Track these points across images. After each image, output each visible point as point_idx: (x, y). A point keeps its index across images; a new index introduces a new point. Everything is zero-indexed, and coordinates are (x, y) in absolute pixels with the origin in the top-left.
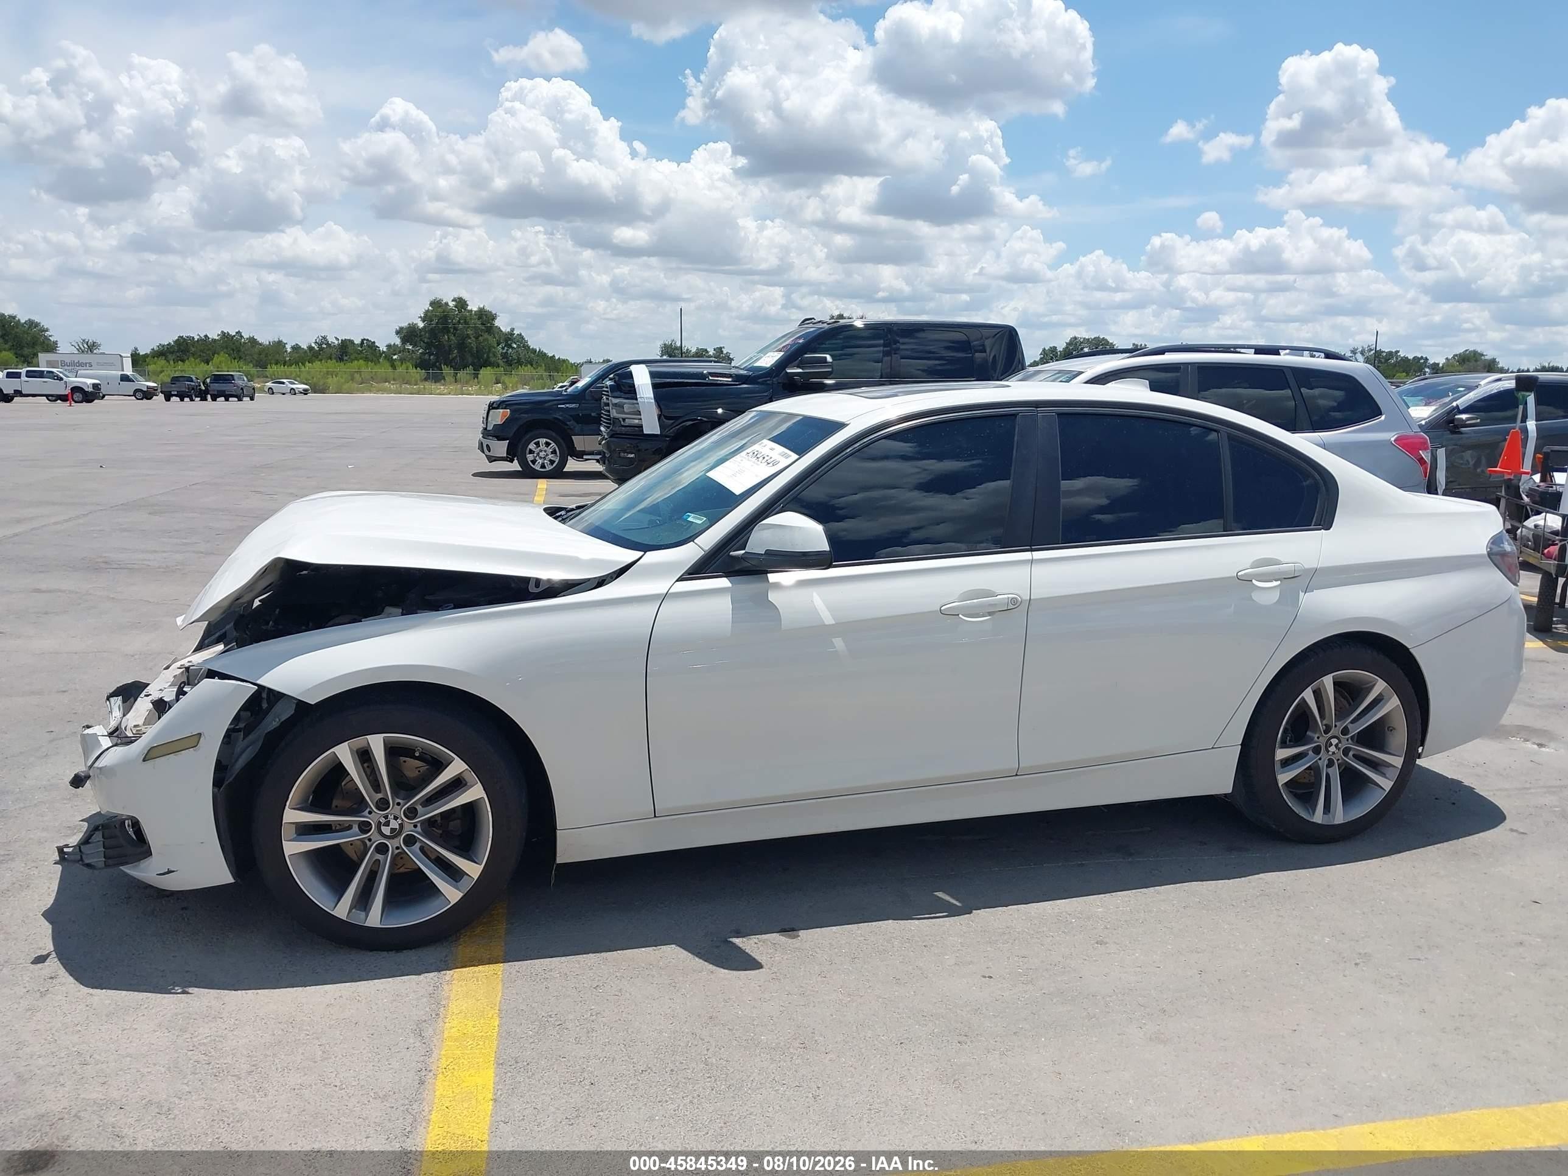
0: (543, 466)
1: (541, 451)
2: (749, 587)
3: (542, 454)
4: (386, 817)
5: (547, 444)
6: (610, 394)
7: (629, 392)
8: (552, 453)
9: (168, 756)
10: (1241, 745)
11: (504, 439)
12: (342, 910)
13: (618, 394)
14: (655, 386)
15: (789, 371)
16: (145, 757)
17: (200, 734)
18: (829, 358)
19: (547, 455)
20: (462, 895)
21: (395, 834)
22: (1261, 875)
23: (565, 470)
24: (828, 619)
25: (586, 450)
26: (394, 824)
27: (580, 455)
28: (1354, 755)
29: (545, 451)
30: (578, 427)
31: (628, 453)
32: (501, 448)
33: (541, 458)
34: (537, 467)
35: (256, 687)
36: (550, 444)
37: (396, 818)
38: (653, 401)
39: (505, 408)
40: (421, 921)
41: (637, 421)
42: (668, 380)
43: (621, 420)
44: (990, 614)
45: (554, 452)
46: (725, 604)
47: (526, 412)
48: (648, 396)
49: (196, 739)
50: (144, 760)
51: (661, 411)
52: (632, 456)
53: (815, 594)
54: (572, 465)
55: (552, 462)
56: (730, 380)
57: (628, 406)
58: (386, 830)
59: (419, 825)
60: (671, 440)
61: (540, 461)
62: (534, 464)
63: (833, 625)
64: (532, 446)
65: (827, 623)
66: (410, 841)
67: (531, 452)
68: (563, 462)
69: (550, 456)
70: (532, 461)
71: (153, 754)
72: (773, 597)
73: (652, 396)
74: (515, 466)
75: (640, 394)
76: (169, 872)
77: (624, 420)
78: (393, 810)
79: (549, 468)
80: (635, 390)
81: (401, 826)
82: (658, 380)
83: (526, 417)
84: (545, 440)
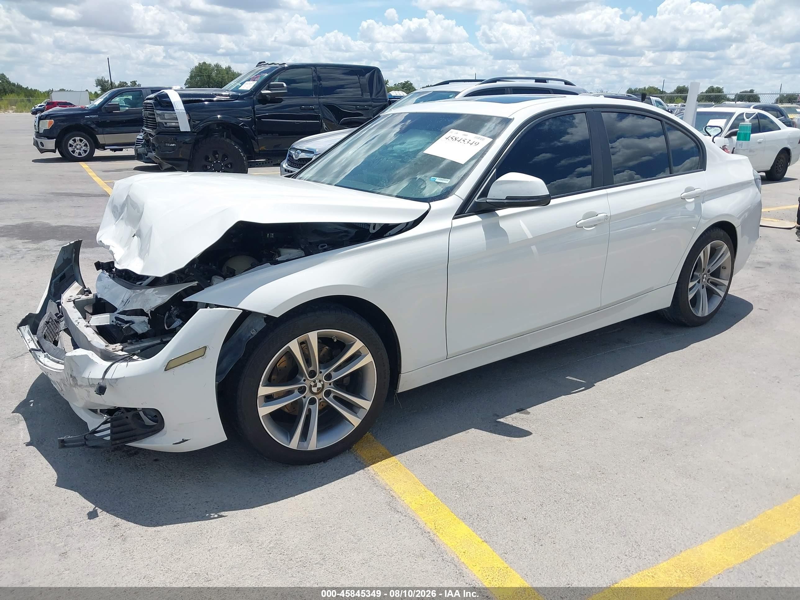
0: (80, 154)
1: (77, 145)
2: (490, 220)
3: (78, 147)
4: (314, 382)
5: (81, 141)
6: (154, 108)
7: (167, 106)
8: (84, 146)
9: (183, 365)
10: (677, 282)
11: (52, 138)
12: (294, 444)
13: (159, 107)
14: (184, 102)
15: (263, 92)
16: (166, 368)
17: (205, 347)
18: (285, 85)
19: (82, 147)
20: (361, 420)
21: (320, 390)
22: (692, 345)
23: (94, 156)
24: (530, 236)
25: (106, 143)
26: (319, 385)
27: (103, 147)
28: (710, 282)
29: (80, 145)
30: (100, 130)
31: (171, 143)
32: (51, 144)
33: (77, 149)
34: (76, 155)
35: (242, 311)
36: (83, 140)
37: (320, 381)
38: (185, 111)
39: (50, 119)
40: (339, 440)
41: (174, 124)
42: (191, 99)
43: (164, 123)
44: (595, 226)
45: (86, 145)
46: (479, 232)
47: (63, 121)
48: (181, 108)
49: (203, 350)
50: (166, 370)
51: (190, 118)
52: (173, 145)
53: (521, 221)
54: (98, 153)
55: (85, 151)
56: (229, 98)
57: (167, 114)
58: (315, 390)
59: (332, 384)
60: (197, 134)
61: (78, 151)
62: (74, 154)
63: (532, 238)
64: (71, 142)
65: (529, 238)
66: (328, 393)
67: (71, 146)
68: (92, 152)
69: (84, 148)
70: (72, 151)
71: (171, 365)
72: (503, 224)
73: (184, 108)
74: (57, 155)
75: (176, 108)
76: (184, 441)
77: (166, 123)
78: (318, 376)
79: (84, 155)
80: (172, 104)
81: (323, 385)
82: (185, 99)
83: (65, 124)
84: (79, 138)
